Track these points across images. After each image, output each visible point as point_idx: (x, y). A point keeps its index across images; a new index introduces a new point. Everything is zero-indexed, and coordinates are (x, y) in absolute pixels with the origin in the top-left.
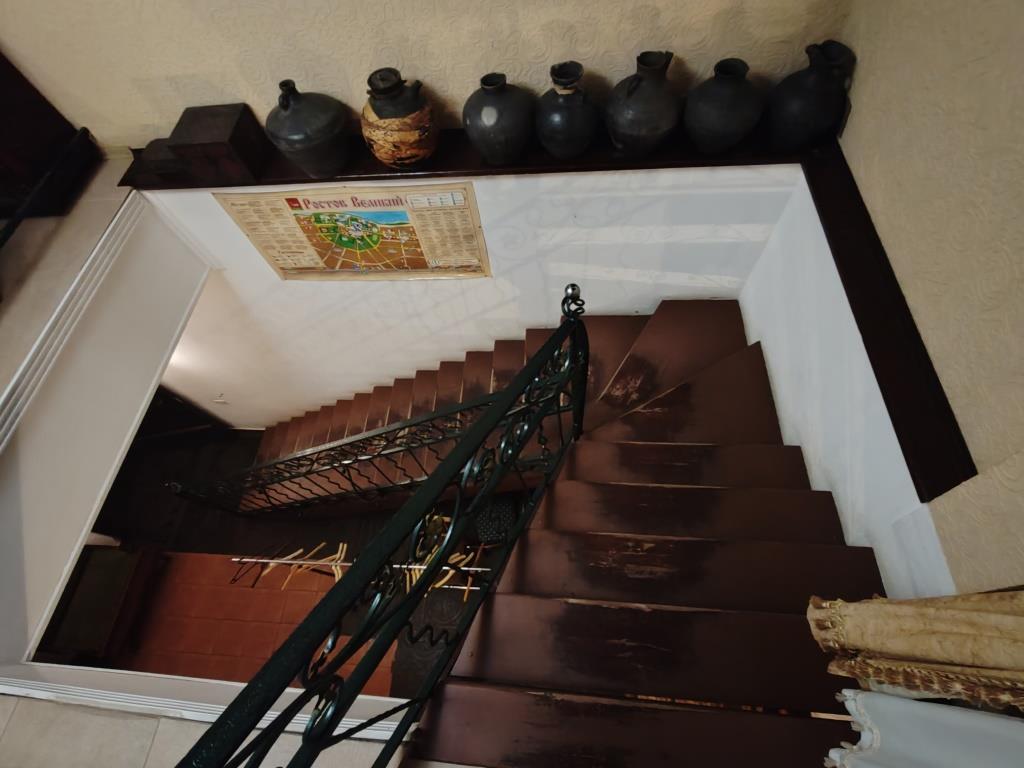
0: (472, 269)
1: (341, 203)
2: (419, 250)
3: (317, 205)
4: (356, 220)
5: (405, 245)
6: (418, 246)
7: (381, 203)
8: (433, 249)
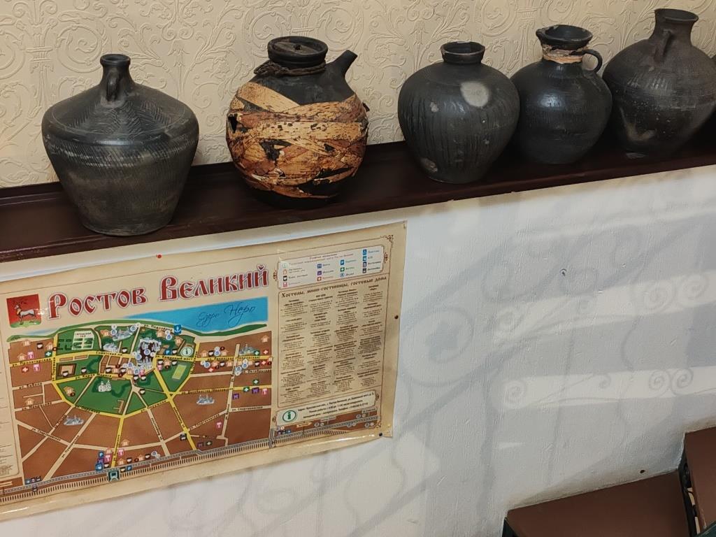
0: (359, 420)
1: (136, 296)
2: (264, 388)
3: (80, 306)
4: (152, 334)
5: (239, 381)
6: (267, 379)
7: (225, 285)
8: (293, 381)
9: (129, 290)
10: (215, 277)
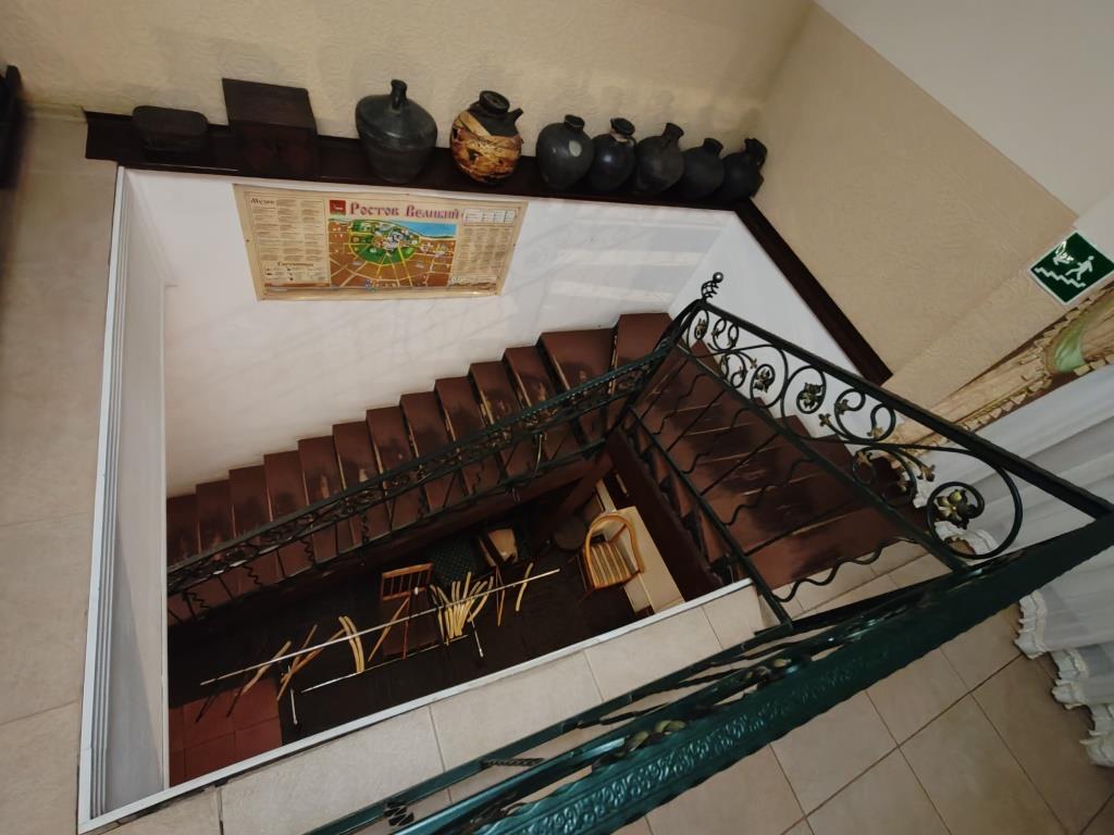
1: (394, 212)
2: (448, 265)
3: (365, 210)
5: (438, 260)
6: (450, 261)
7: (437, 214)
8: (462, 264)
9: (391, 207)
10: (434, 210)
